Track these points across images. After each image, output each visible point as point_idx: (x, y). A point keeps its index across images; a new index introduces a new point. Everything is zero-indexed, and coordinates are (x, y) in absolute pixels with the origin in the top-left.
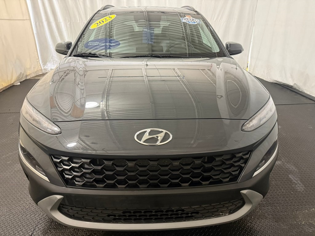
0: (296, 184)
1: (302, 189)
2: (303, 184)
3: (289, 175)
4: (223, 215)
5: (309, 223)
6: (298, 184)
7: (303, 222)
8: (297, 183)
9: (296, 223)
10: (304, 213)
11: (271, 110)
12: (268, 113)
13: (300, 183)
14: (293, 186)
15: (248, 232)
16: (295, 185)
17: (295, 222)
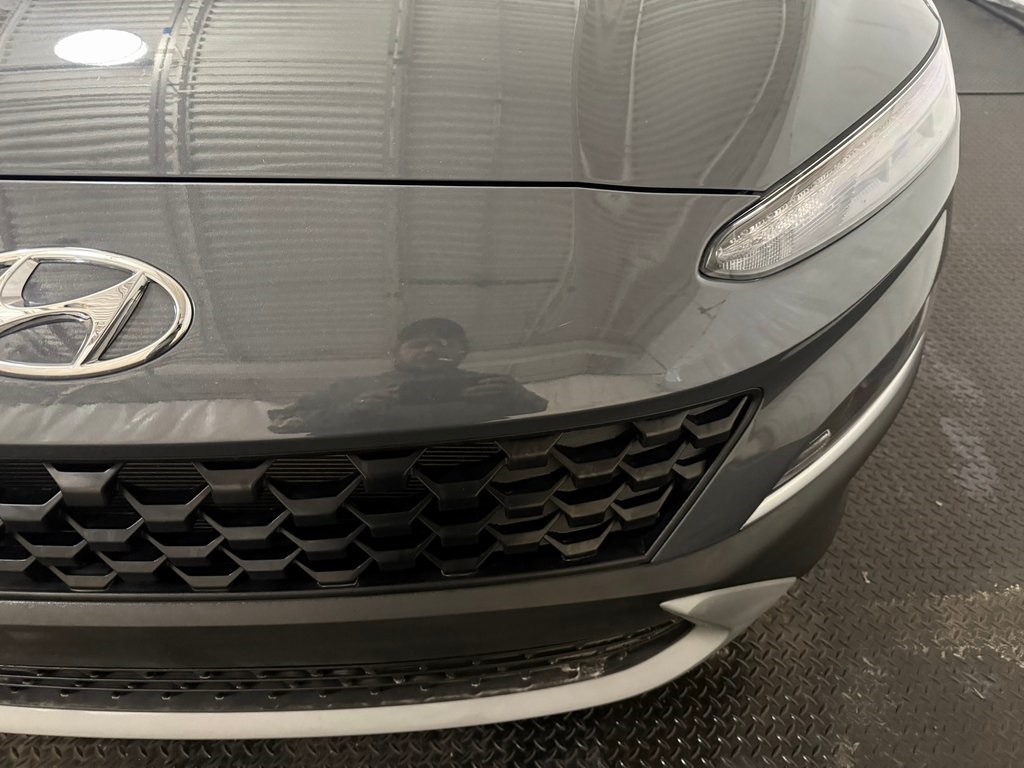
0: (965, 464)
1: (987, 487)
2: (994, 464)
3: (943, 421)
4: (576, 673)
5: (987, 652)
6: (971, 465)
7: (962, 649)
8: (969, 457)
9: (928, 654)
10: (973, 603)
11: (926, 131)
12: (905, 144)
13: (982, 458)
14: (950, 470)
15: (710, 689)
16: (959, 470)
17: (925, 650)
